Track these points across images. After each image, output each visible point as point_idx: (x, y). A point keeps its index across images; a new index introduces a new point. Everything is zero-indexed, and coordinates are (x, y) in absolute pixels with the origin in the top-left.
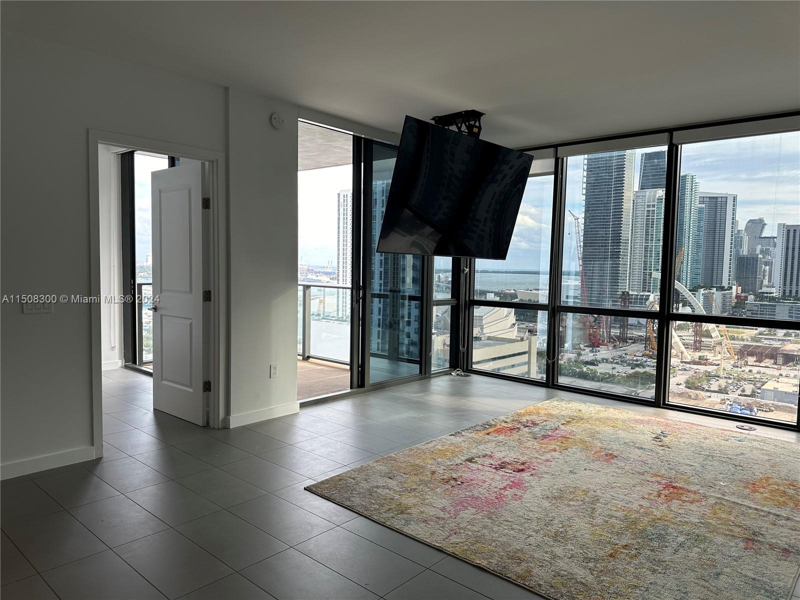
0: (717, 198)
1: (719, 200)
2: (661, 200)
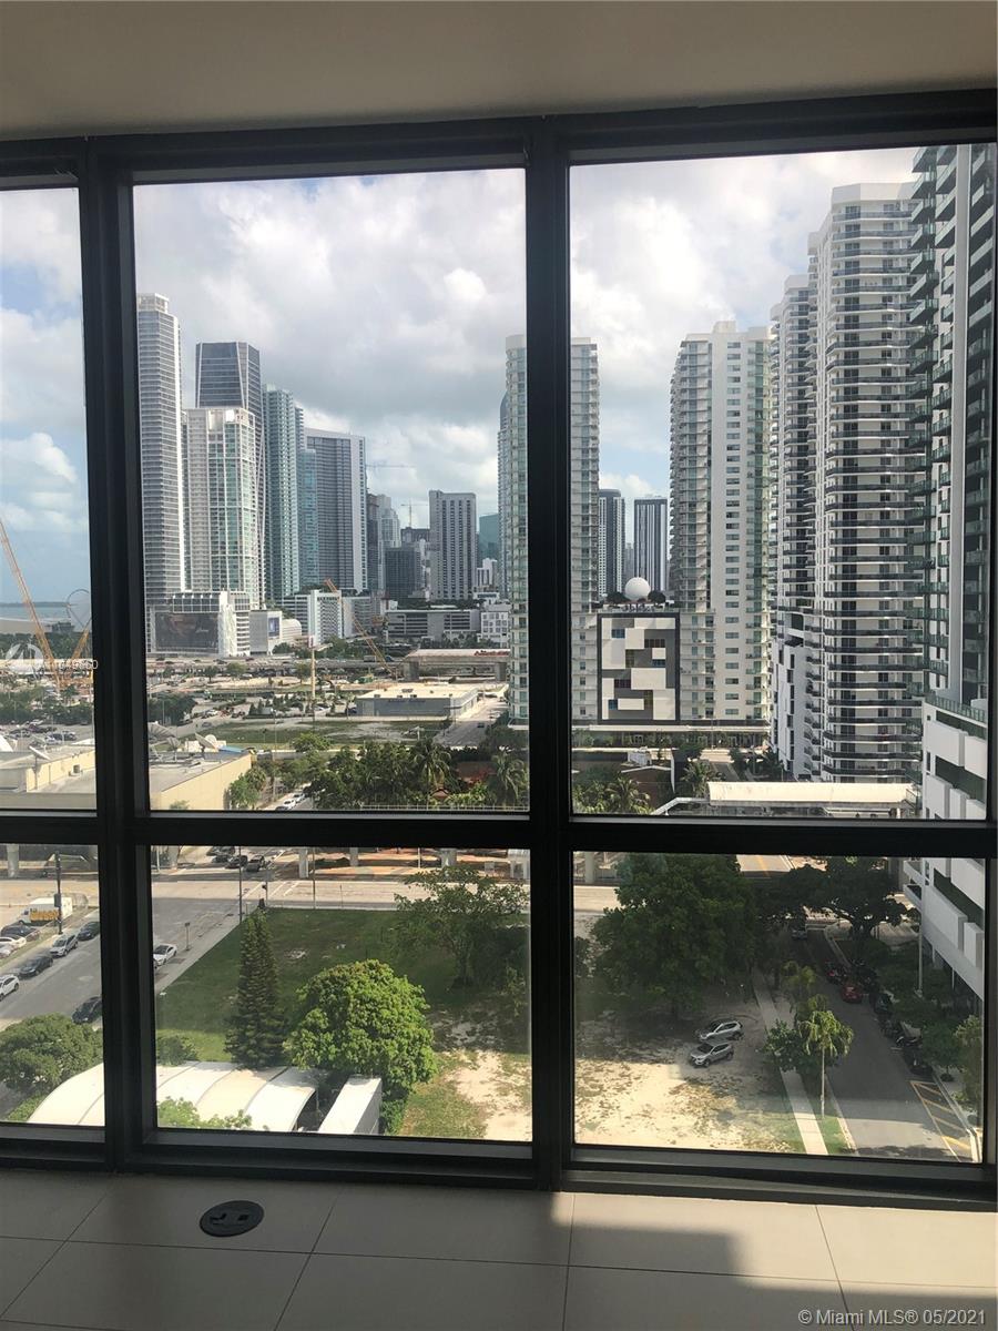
0: (335, 440)
1: (339, 444)
2: (231, 427)
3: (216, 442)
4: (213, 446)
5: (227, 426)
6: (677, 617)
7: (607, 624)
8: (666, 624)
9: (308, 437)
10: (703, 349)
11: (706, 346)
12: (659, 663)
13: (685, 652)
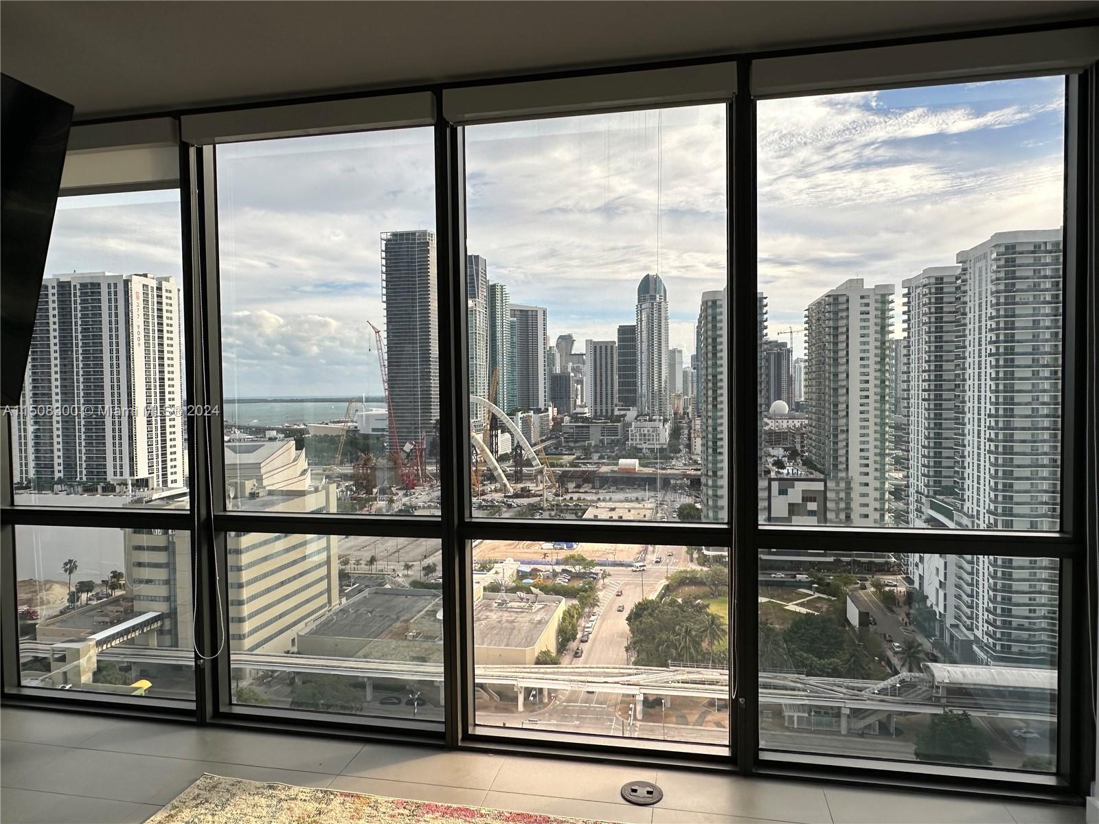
0: (527, 311)
1: (530, 313)
6: (825, 481)
7: (775, 485)
8: (819, 486)
10: (843, 299)
11: (845, 298)
12: (812, 513)
13: (830, 505)
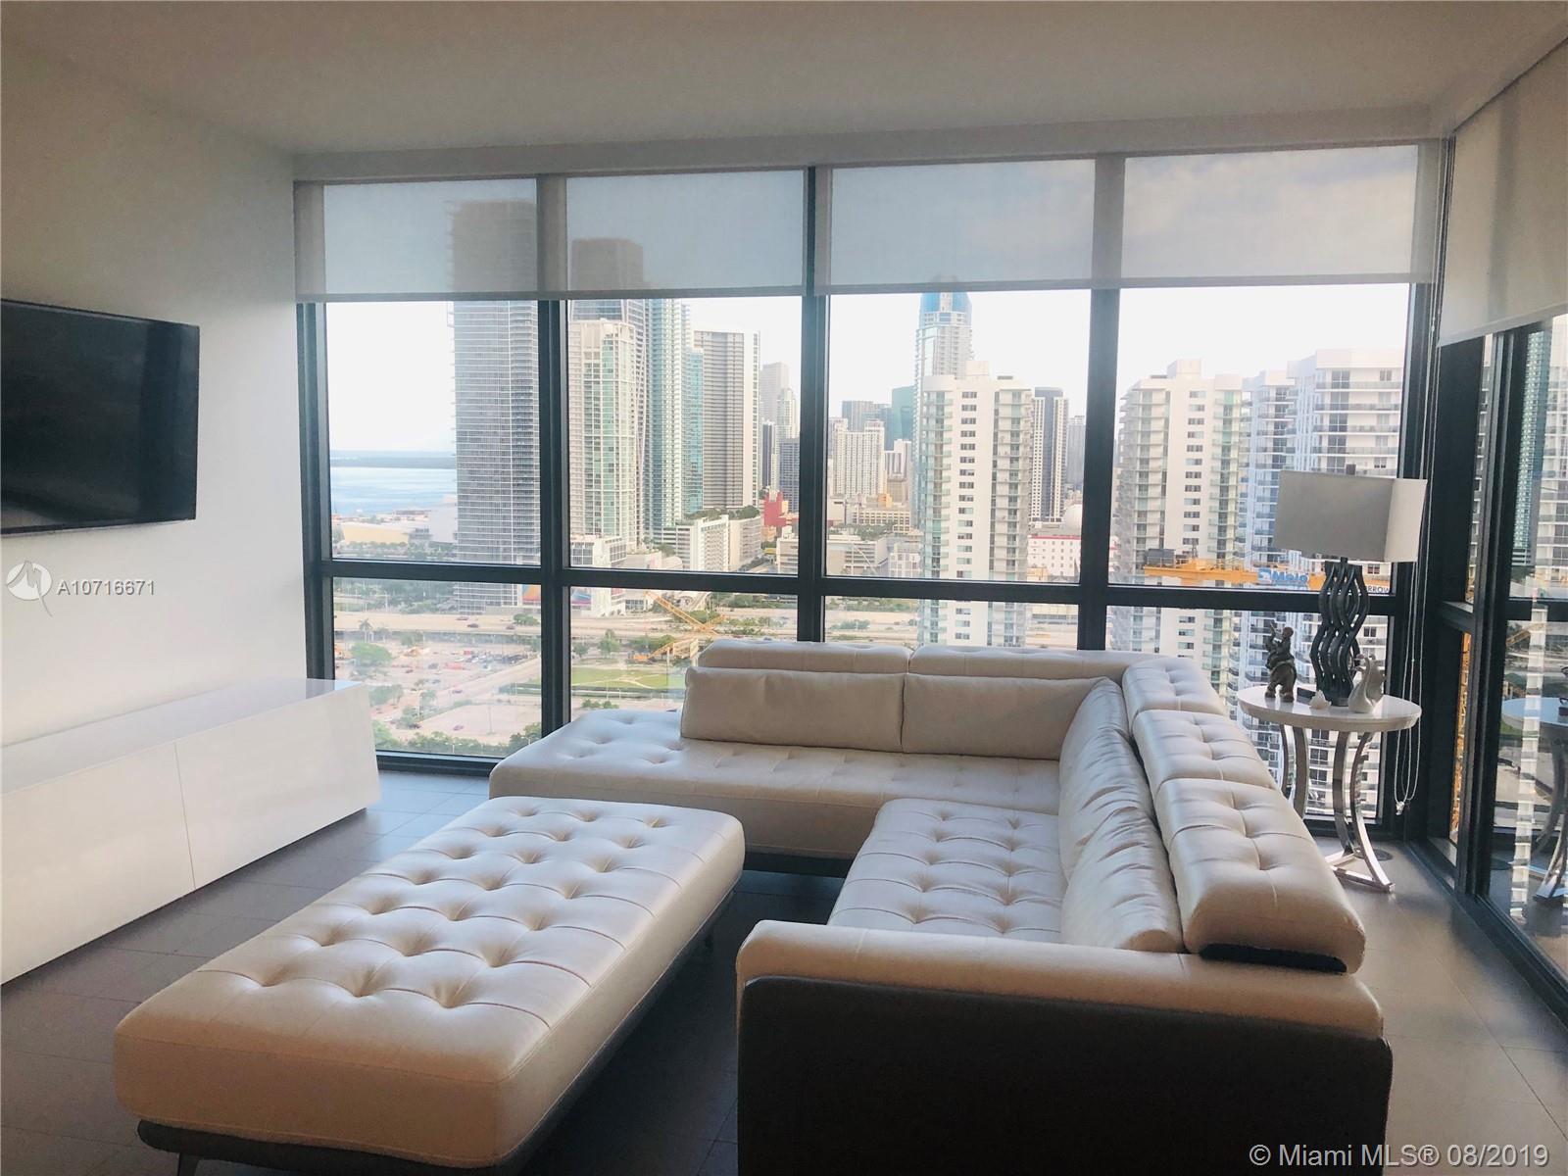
0: (725, 335)
1: (730, 339)
2: (610, 343)
3: (593, 361)
4: (589, 365)
5: (605, 342)
9: (695, 332)
10: (1158, 398)
11: (1163, 396)
